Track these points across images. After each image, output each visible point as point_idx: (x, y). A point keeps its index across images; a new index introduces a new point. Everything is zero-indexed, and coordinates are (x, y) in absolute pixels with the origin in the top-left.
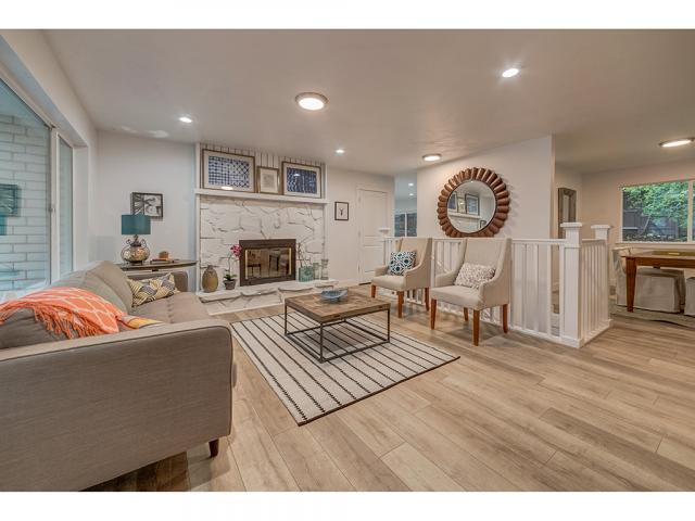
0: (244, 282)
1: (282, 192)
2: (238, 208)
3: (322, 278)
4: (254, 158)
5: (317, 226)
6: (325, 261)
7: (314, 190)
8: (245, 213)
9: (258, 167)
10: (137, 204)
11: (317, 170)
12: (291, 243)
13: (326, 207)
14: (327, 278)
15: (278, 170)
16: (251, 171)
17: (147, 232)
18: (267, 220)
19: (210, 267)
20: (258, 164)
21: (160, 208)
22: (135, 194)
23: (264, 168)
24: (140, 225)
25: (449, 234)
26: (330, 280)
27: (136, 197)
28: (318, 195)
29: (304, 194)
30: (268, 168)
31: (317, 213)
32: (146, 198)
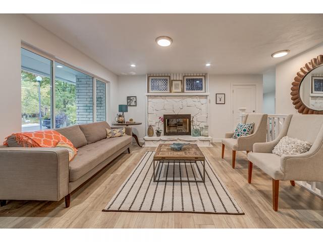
0: (166, 134)
1: (183, 91)
2: (163, 100)
3: (205, 136)
4: (170, 76)
5: (203, 107)
6: (207, 127)
7: (201, 89)
8: (166, 102)
9: (172, 81)
10: (129, 101)
11: (203, 78)
12: (188, 116)
13: (208, 97)
14: (208, 136)
15: (181, 81)
16: (168, 83)
17: (127, 111)
18: (176, 105)
19: (150, 126)
20: (172, 79)
21: (136, 102)
22: (128, 97)
23: (175, 80)
24: (124, 109)
25: (301, 112)
26: (209, 137)
27: (129, 98)
28: (204, 90)
29: (196, 91)
30: (176, 80)
31: (203, 101)
32: (131, 98)
